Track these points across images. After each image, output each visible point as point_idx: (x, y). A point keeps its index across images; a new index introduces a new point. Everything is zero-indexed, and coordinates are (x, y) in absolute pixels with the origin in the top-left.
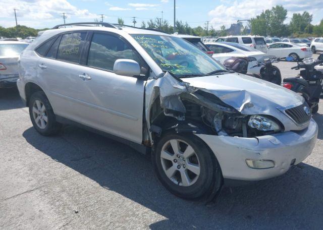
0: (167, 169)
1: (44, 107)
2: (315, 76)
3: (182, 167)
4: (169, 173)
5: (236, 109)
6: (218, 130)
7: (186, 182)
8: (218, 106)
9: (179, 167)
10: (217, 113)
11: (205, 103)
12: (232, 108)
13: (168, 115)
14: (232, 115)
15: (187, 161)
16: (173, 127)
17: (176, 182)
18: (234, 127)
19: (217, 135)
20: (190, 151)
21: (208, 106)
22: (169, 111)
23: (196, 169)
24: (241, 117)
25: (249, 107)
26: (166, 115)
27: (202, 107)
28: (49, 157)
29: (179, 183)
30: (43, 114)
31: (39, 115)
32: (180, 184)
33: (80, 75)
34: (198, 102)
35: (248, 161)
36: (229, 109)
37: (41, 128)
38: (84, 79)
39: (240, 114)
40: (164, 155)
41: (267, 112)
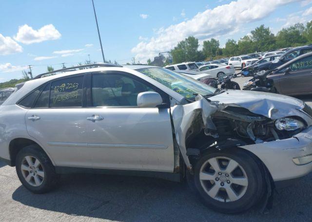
0: (208, 190)
1: (38, 162)
2: (269, 84)
3: (226, 183)
4: (213, 193)
5: (266, 116)
6: (254, 139)
7: (233, 197)
8: (248, 117)
9: (222, 184)
10: (249, 123)
11: (238, 116)
12: (261, 116)
13: (208, 134)
14: (263, 122)
15: (230, 176)
16: (211, 146)
17: (222, 200)
18: (264, 133)
19: (255, 143)
20: (233, 164)
21: (240, 118)
22: (209, 131)
23: (243, 181)
24: (271, 122)
25: (275, 112)
26: (206, 134)
27: (234, 121)
28: (62, 214)
29: (225, 201)
30: (37, 169)
31: (31, 172)
32: (227, 201)
33: (88, 118)
34: (229, 117)
35: (294, 160)
36: (260, 118)
37: (35, 185)
38: (94, 121)
39: (270, 120)
40: (204, 176)
41: (291, 114)
